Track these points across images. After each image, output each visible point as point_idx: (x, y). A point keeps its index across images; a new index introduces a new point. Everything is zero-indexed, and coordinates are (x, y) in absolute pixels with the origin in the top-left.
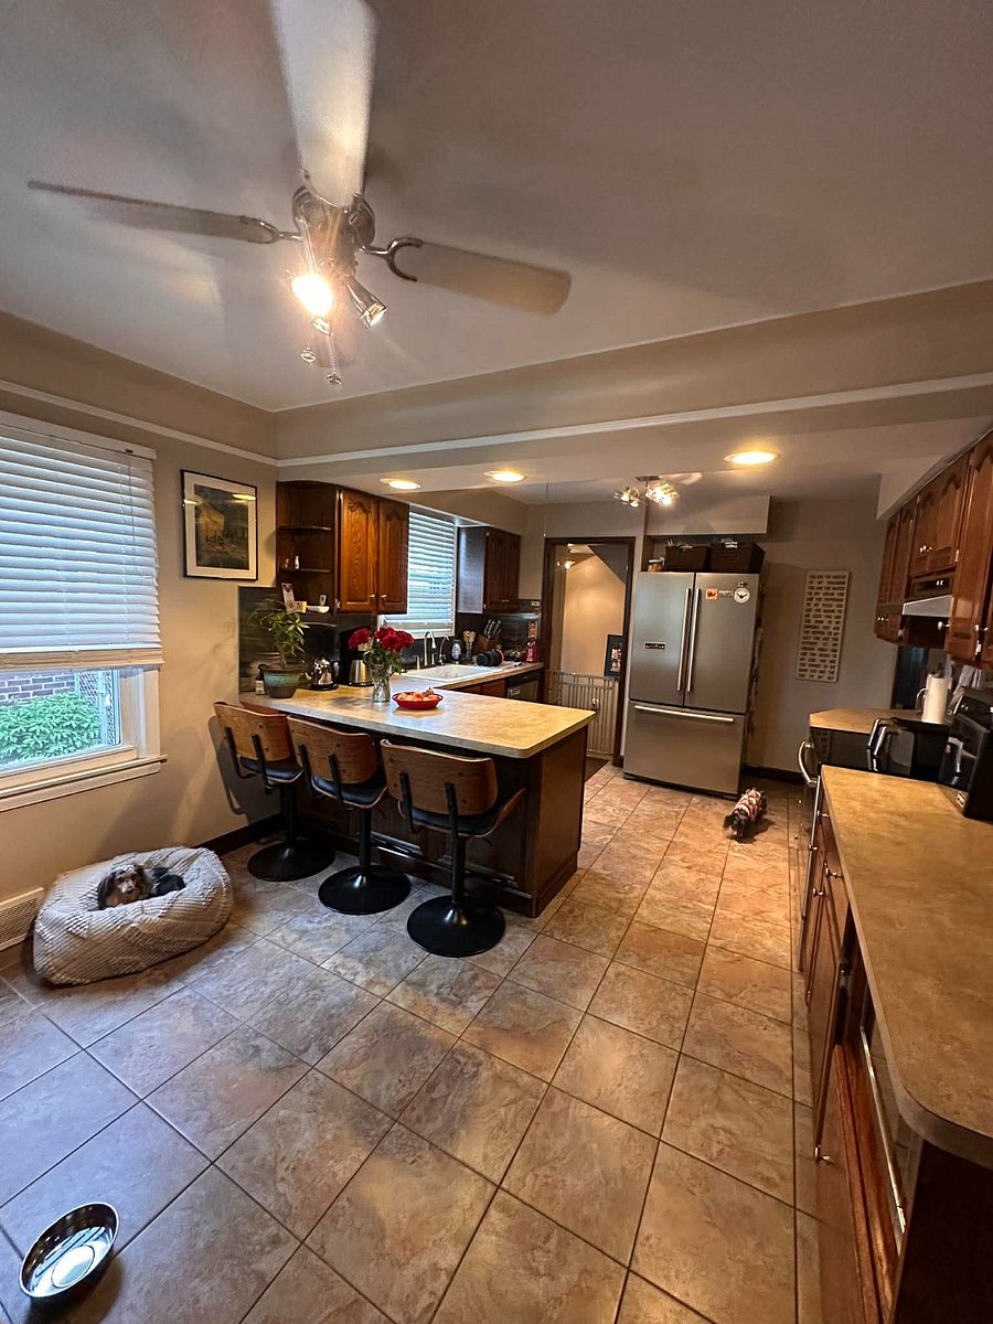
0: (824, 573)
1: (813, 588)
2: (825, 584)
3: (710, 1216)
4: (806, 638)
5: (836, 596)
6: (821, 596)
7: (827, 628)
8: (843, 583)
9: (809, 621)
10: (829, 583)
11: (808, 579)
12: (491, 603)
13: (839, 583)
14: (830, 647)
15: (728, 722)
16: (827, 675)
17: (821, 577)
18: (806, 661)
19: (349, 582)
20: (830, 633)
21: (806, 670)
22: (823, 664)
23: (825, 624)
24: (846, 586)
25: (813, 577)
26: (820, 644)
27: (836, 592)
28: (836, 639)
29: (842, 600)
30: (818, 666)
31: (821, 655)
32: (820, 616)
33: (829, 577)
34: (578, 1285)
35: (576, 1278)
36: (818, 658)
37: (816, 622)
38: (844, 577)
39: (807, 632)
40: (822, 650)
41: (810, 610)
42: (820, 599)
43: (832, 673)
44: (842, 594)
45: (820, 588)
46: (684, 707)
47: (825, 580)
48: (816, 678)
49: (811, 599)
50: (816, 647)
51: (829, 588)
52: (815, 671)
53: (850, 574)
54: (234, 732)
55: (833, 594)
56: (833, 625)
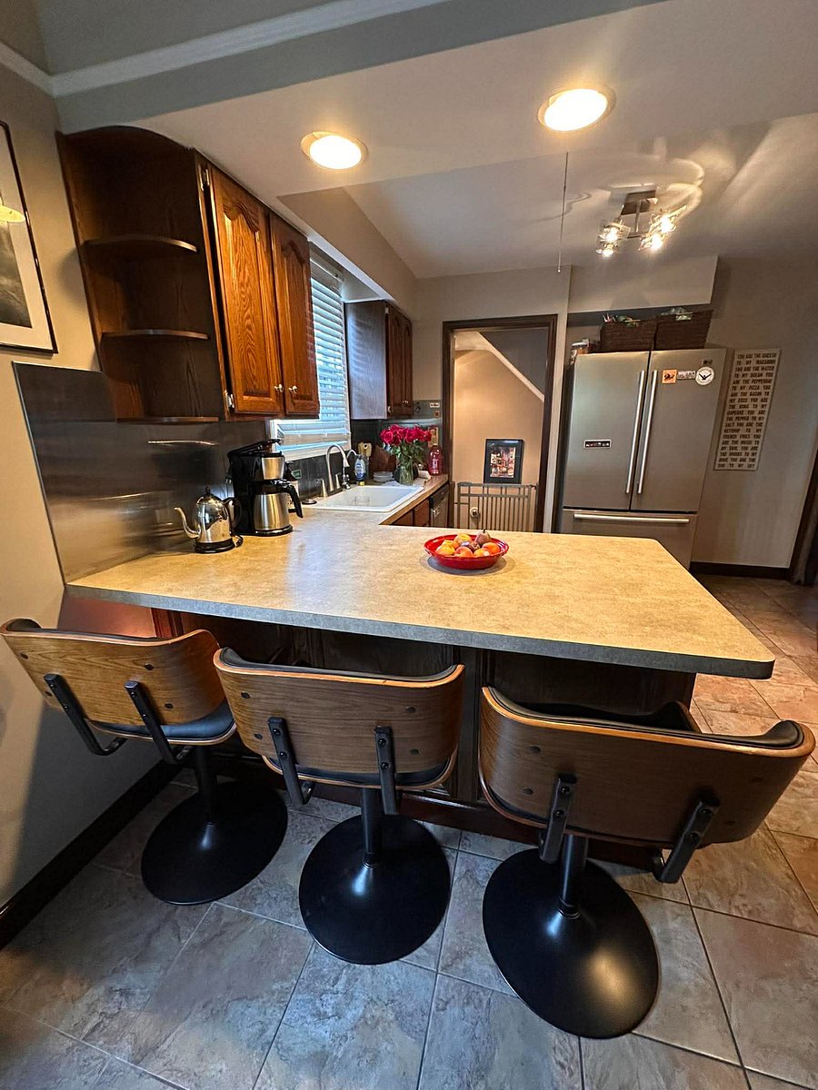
0: (753, 352)
1: (740, 370)
2: (754, 364)
4: (729, 425)
5: (764, 377)
6: (748, 377)
7: (752, 412)
8: (773, 362)
9: (733, 407)
10: (758, 362)
11: (736, 360)
12: (395, 405)
13: (769, 362)
14: (753, 432)
15: (684, 524)
16: (747, 462)
17: (750, 356)
18: (727, 451)
19: (242, 362)
20: (754, 418)
21: (726, 460)
22: (743, 452)
23: (751, 408)
24: (775, 365)
25: (742, 357)
26: (743, 431)
27: (764, 372)
28: (760, 424)
29: (770, 381)
30: (738, 454)
31: (743, 442)
32: (746, 400)
33: (758, 356)
36: (739, 446)
37: (740, 406)
38: (775, 355)
39: (731, 419)
40: (744, 436)
41: (736, 395)
42: (747, 382)
43: (753, 460)
44: (771, 375)
45: (749, 369)
46: (630, 511)
47: (754, 360)
48: (736, 467)
49: (738, 382)
50: (738, 434)
51: (757, 369)
52: (735, 460)
53: (781, 351)
54: (72, 684)
55: (761, 375)
56: (759, 408)
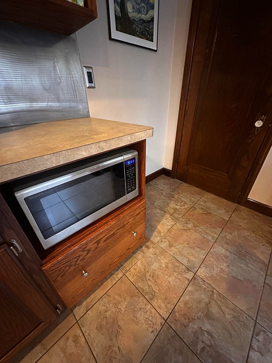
3: (118, 332)
34: (190, 322)
35: (190, 324)
